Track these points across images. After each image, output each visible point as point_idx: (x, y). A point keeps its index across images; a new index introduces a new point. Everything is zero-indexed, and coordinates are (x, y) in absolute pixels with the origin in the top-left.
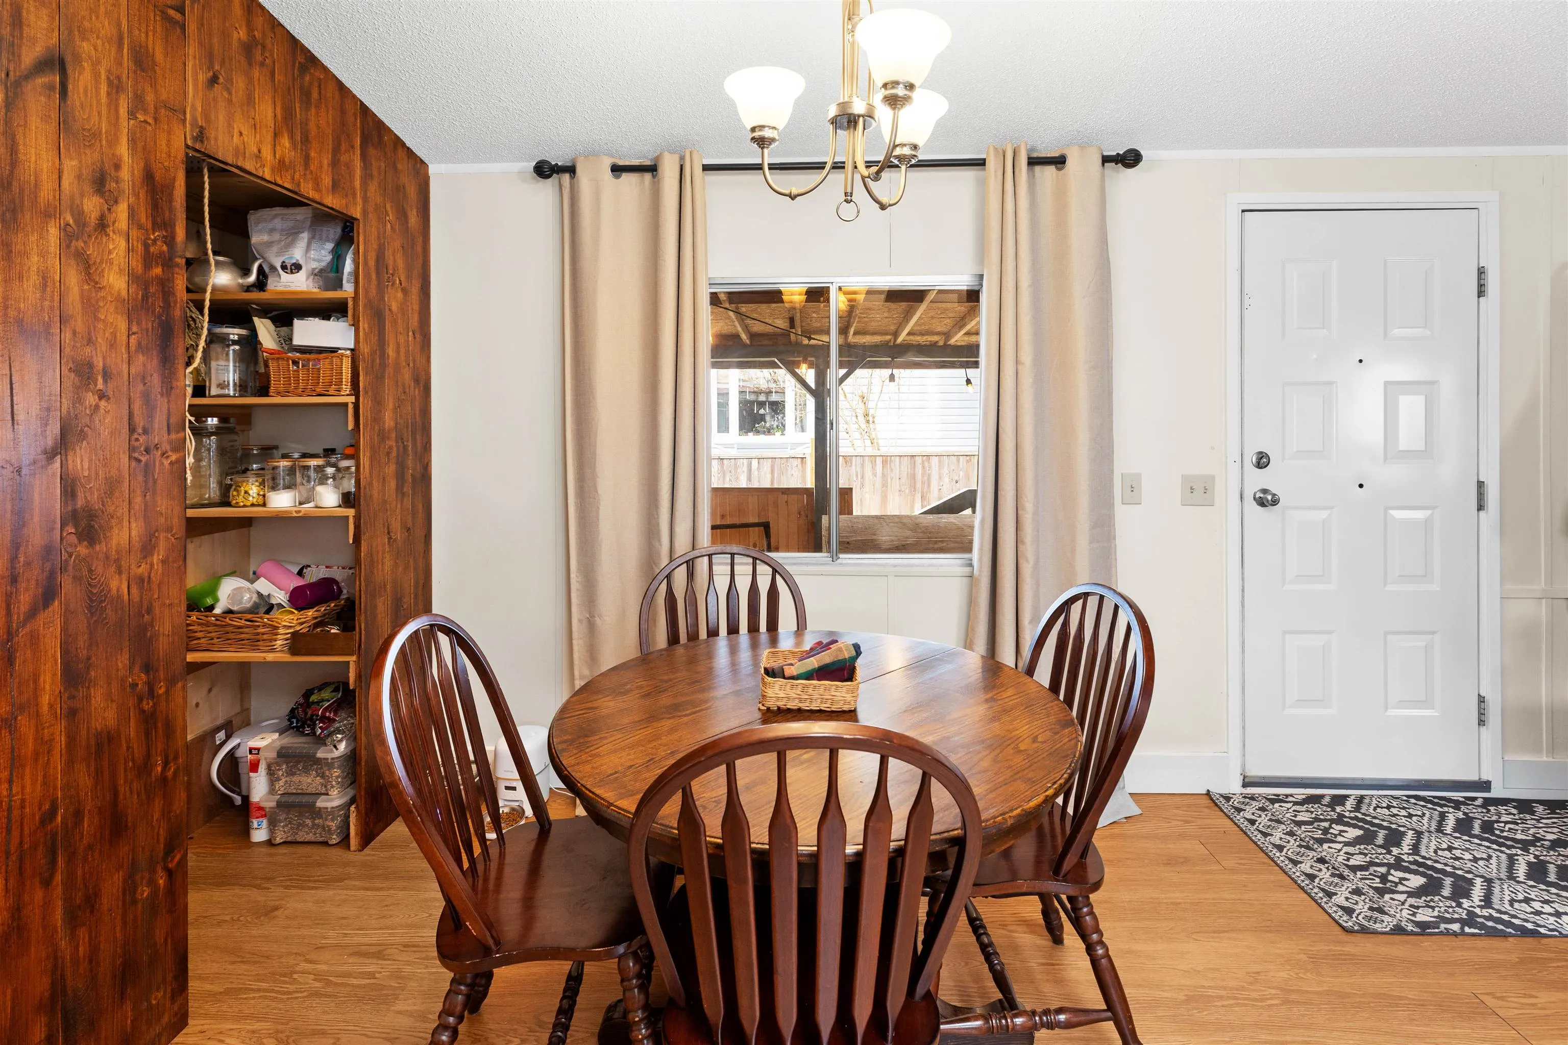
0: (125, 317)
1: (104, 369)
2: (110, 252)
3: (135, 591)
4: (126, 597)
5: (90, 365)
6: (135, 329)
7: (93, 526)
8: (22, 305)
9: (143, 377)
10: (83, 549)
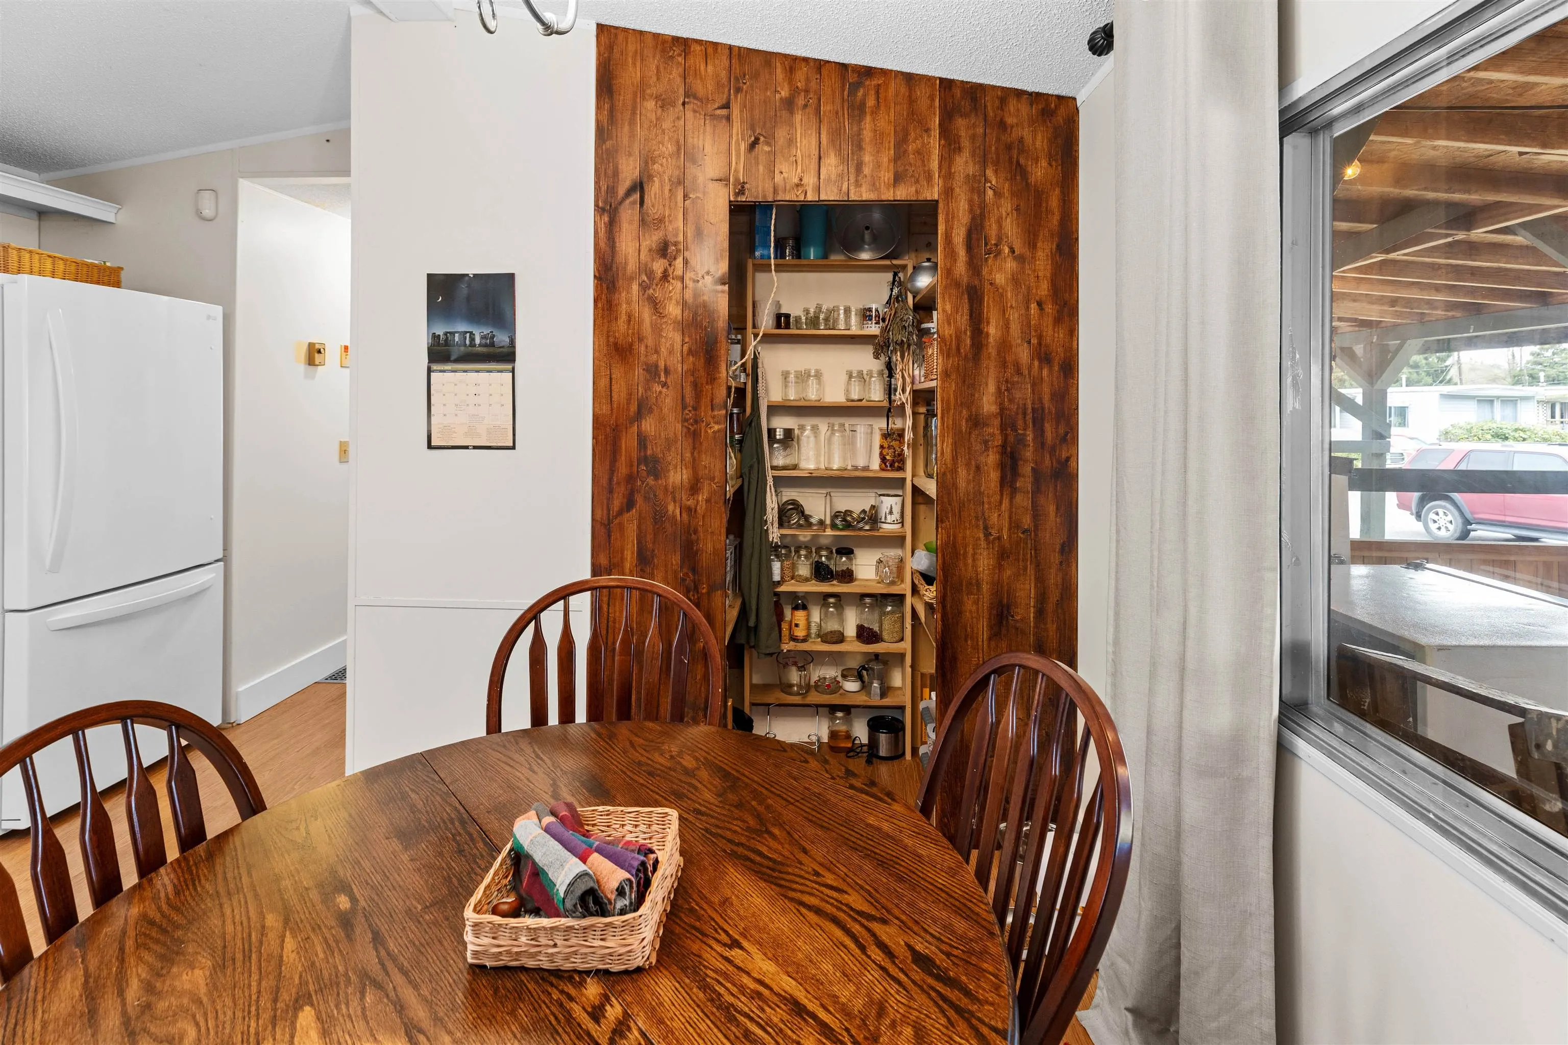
0: (680, 333)
1: (665, 365)
2: (670, 292)
3: (685, 515)
4: (679, 518)
5: (657, 366)
6: (687, 340)
7: (657, 468)
8: (617, 335)
9: (693, 372)
10: (651, 481)
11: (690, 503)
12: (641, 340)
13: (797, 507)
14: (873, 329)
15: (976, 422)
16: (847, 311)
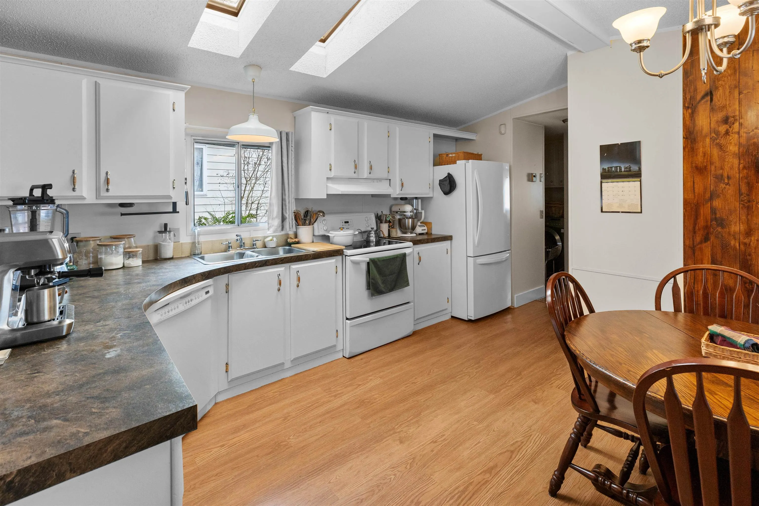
1: (728, 175)
2: (730, 140)
3: (742, 246)
4: (738, 247)
5: (722, 176)
7: (723, 223)
8: (697, 162)
9: (746, 177)
10: (719, 229)
11: (746, 241)
12: (711, 163)
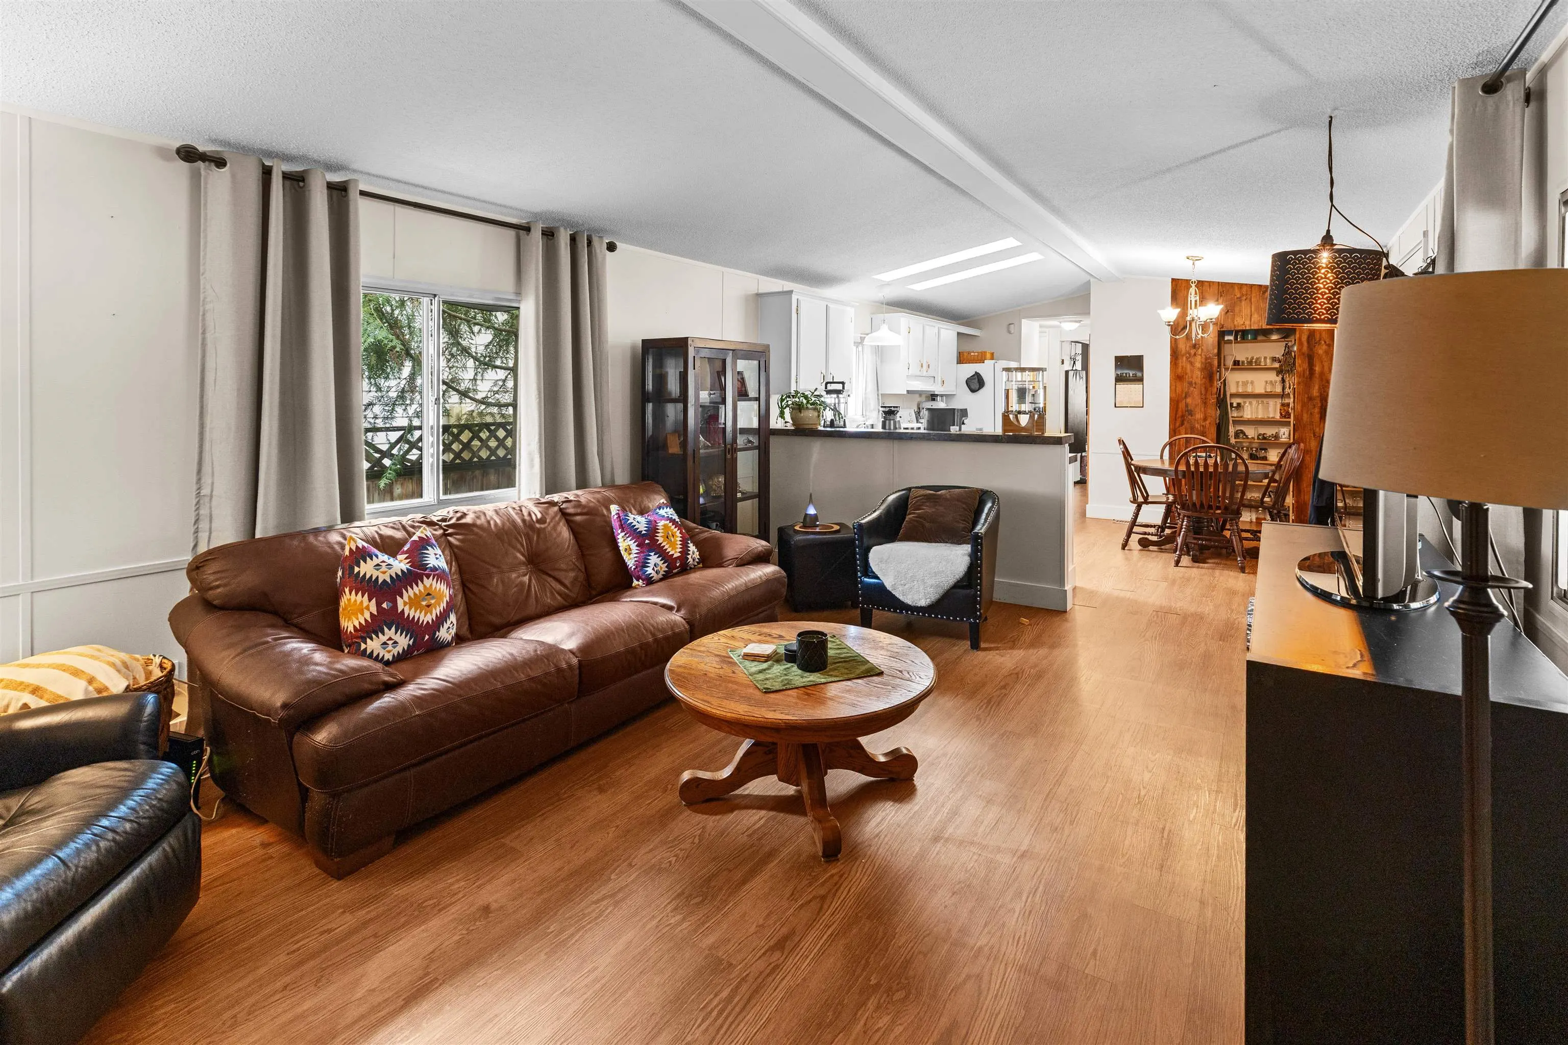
0: (1200, 371)
1: (1195, 382)
2: (1197, 359)
5: (1192, 382)
6: (1202, 373)
7: (1192, 413)
8: (1178, 373)
9: (1205, 384)
10: (1190, 417)
11: (1204, 424)
12: (1186, 374)
13: (1242, 432)
14: (1277, 365)
15: (1310, 399)
16: (1265, 358)
